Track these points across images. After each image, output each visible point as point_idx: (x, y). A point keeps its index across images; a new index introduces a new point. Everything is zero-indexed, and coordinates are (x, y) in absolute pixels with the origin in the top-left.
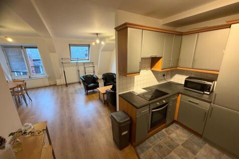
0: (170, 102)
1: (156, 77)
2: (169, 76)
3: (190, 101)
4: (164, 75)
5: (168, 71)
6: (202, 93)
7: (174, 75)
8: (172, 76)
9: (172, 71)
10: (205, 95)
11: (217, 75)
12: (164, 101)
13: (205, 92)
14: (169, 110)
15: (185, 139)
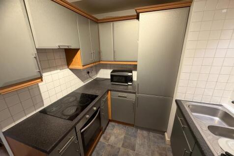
0: (102, 105)
1: (79, 77)
2: (94, 72)
3: (119, 96)
4: (88, 73)
5: (92, 67)
6: (127, 84)
7: (99, 70)
8: (97, 72)
9: (96, 66)
10: (129, 86)
11: (136, 65)
12: (95, 108)
13: (129, 83)
14: (102, 114)
15: (123, 136)
